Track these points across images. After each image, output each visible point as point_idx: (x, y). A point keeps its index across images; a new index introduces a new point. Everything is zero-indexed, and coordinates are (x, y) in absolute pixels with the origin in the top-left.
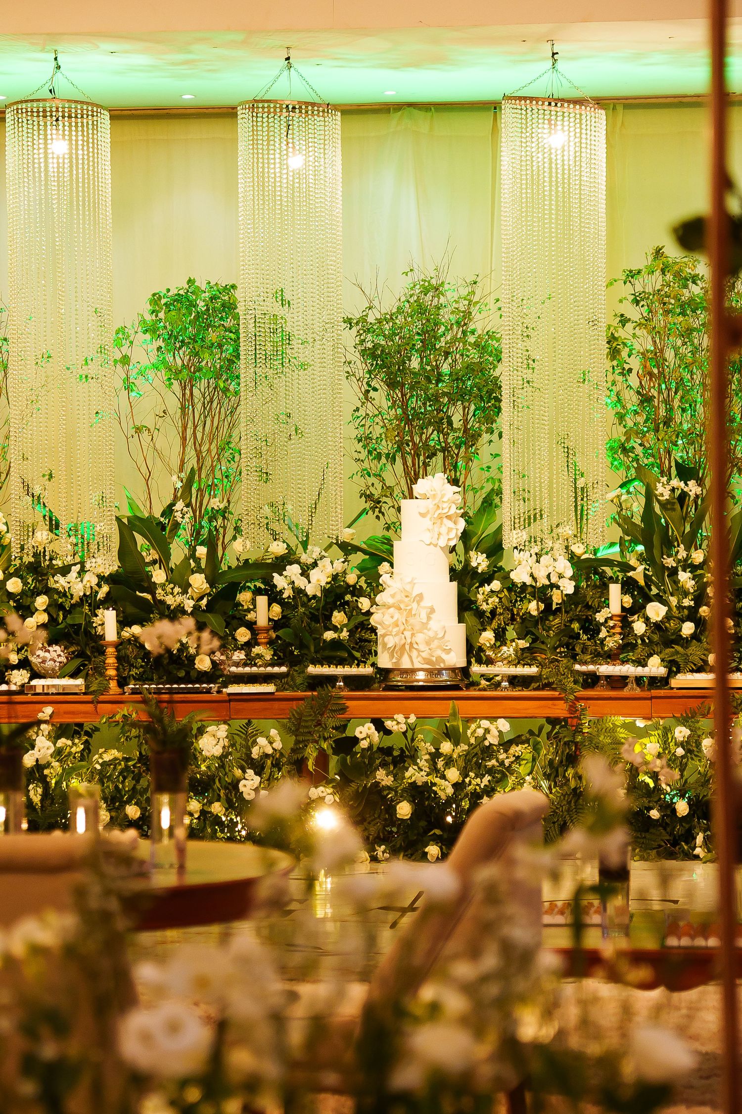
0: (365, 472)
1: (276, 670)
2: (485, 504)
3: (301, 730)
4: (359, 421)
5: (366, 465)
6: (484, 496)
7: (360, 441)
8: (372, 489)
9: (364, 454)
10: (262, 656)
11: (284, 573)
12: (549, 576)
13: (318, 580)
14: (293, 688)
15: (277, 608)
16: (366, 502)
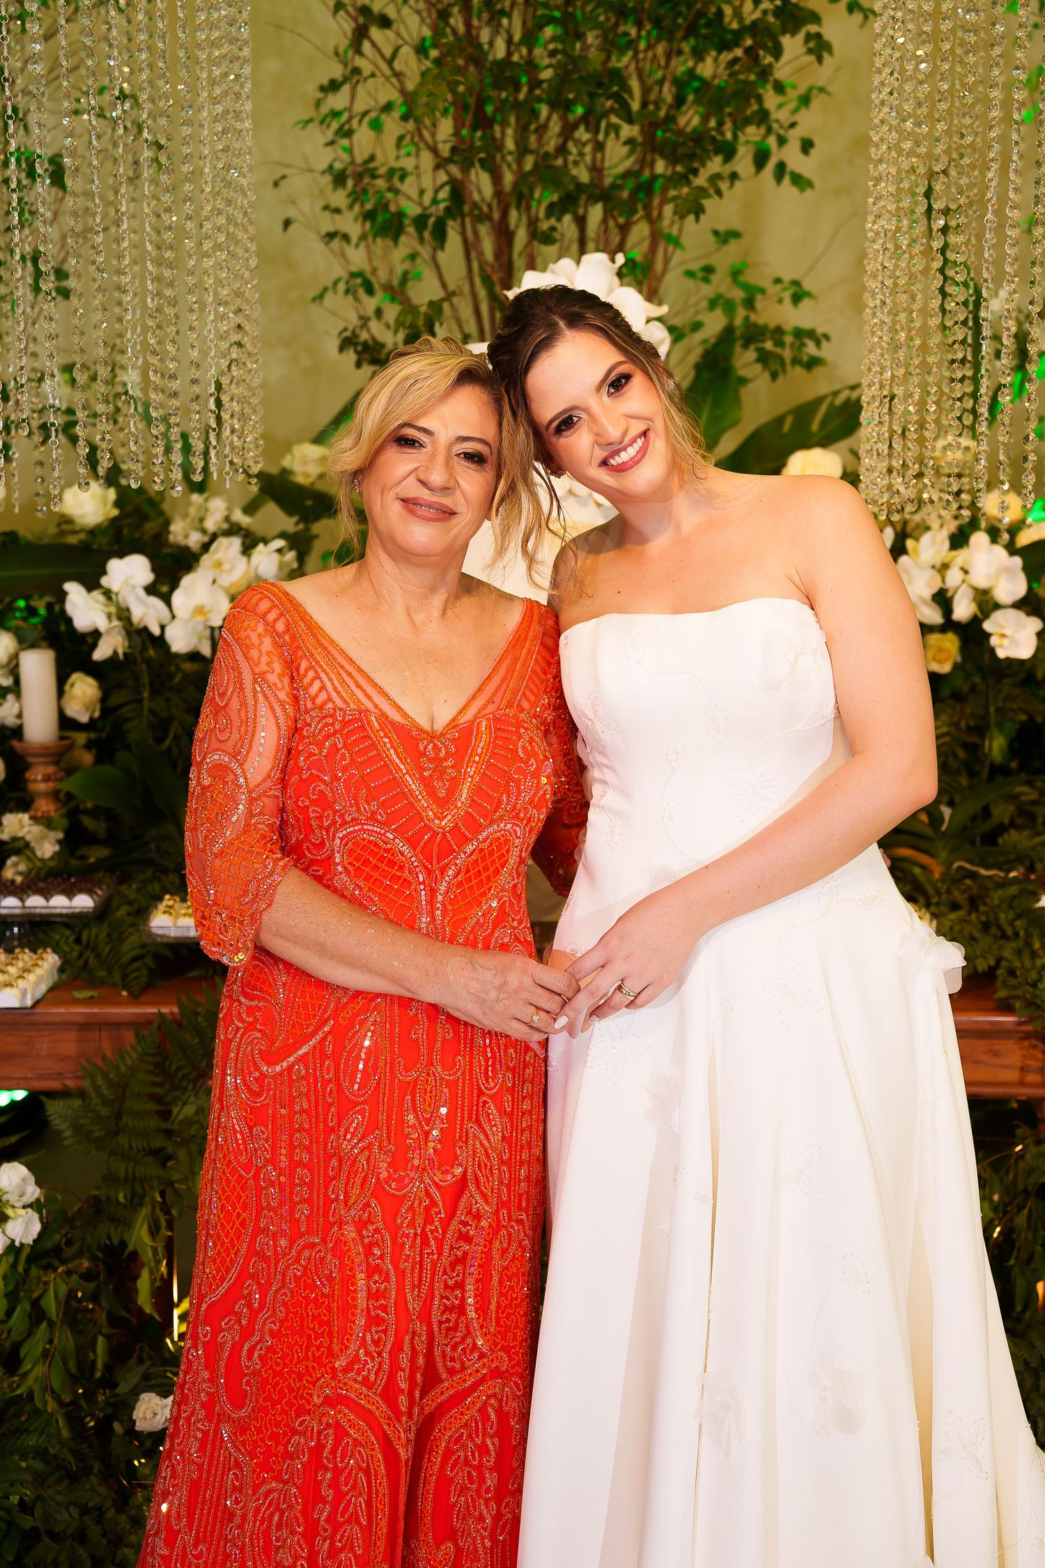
0: (359, 281)
1: (59, 902)
2: (706, 375)
3: (123, 1140)
4: (335, 125)
5: (357, 257)
6: (699, 351)
7: (339, 179)
8: (377, 330)
9: (351, 224)
10: (27, 845)
11: (104, 581)
12: (943, 599)
13: (200, 610)
14: (110, 971)
15: (84, 689)
16: (359, 365)
